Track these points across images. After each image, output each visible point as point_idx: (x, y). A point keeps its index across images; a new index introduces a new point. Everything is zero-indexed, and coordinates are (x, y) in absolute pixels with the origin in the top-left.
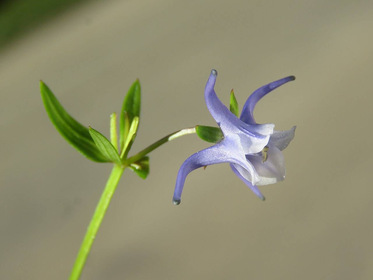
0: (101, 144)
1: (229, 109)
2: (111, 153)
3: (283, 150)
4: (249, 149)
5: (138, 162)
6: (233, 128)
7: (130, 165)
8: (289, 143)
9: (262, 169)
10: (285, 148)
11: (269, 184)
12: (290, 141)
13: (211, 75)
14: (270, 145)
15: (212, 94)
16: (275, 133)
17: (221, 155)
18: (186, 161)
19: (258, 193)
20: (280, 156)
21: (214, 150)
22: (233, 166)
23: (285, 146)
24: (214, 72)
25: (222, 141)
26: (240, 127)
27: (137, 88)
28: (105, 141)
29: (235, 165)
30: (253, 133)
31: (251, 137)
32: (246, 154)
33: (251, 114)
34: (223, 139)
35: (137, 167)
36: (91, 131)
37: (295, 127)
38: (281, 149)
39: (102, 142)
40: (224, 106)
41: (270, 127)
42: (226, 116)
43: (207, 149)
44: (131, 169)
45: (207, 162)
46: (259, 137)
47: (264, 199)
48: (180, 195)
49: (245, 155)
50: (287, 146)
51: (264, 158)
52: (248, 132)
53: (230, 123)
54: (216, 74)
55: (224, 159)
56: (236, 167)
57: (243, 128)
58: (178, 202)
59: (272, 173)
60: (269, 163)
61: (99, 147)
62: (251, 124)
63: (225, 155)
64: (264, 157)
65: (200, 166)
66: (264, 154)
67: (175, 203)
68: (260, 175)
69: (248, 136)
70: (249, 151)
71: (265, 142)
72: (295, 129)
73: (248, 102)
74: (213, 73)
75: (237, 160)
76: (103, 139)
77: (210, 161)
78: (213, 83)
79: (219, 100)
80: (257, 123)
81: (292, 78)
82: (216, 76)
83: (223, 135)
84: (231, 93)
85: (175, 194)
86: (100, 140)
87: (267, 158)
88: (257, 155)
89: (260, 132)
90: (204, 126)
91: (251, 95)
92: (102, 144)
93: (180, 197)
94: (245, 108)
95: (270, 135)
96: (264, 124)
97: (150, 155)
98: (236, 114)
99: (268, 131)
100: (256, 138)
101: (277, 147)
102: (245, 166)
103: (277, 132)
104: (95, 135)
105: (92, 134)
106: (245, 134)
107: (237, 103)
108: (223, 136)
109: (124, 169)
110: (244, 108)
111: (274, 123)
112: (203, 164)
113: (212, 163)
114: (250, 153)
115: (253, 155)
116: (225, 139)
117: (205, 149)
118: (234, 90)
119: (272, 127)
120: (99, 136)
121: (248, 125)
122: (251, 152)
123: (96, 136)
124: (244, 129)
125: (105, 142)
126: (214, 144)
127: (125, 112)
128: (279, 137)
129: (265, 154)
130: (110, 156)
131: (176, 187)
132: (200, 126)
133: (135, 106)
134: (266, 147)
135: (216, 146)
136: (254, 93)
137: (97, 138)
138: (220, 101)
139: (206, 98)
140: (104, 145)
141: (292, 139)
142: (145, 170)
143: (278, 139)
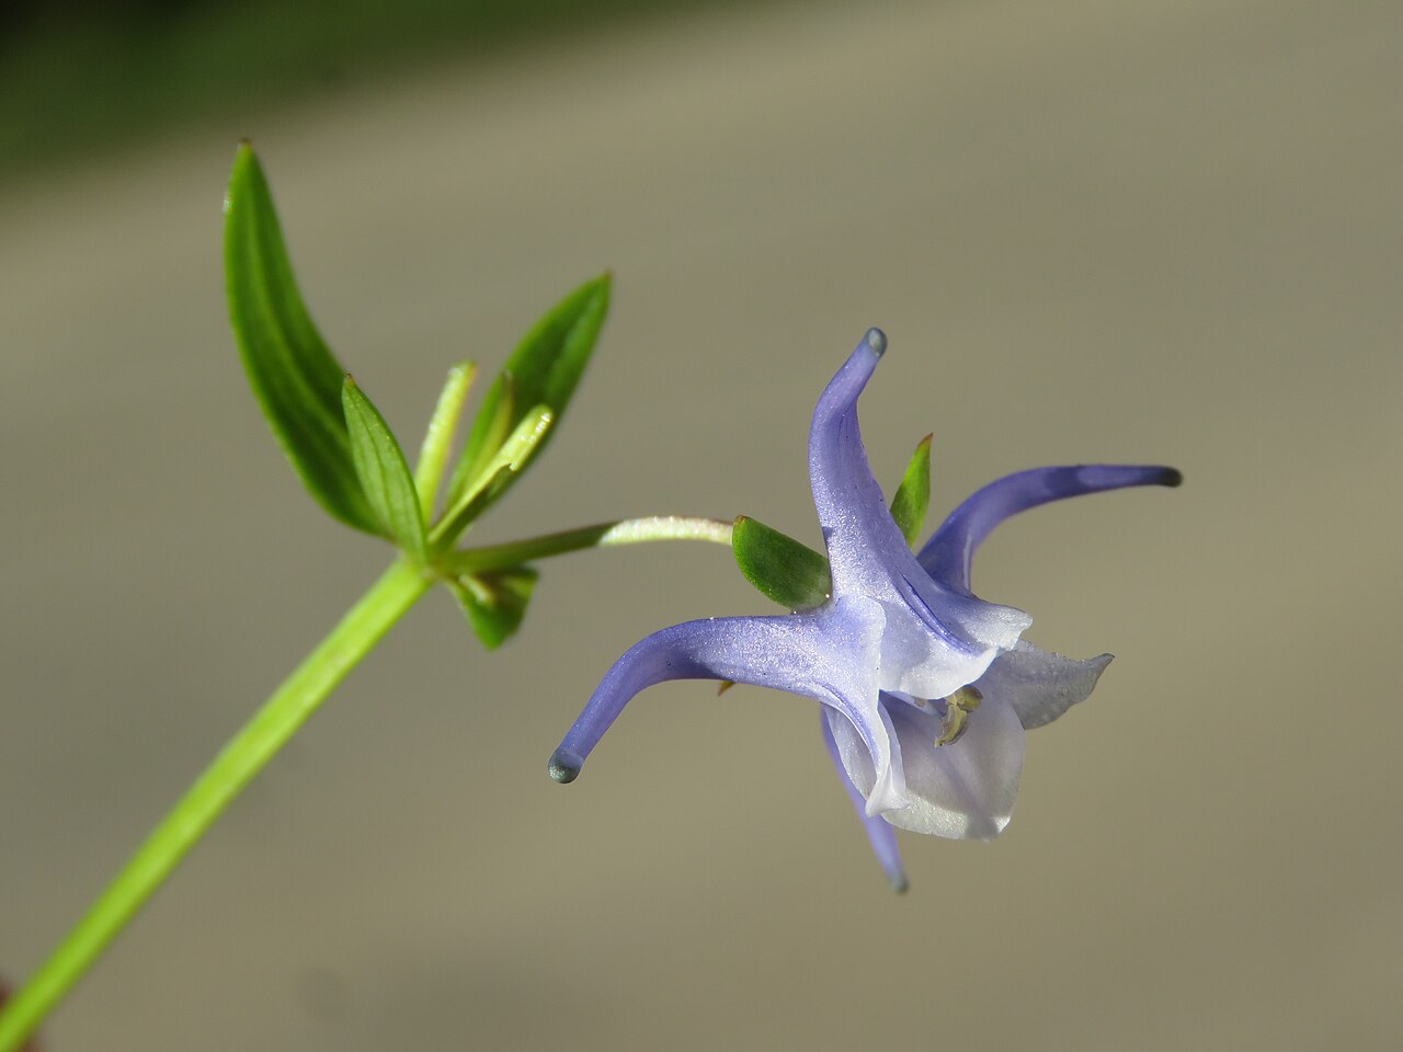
0: (371, 456)
1: (889, 500)
2: (398, 505)
3: (1032, 728)
4: (902, 673)
5: (489, 578)
6: (874, 577)
7: (455, 578)
8: (1064, 710)
9: (927, 768)
10: (1046, 723)
11: (932, 836)
12: (1071, 703)
13: (860, 347)
14: (993, 693)
15: (844, 423)
16: (1022, 649)
17: (795, 660)
18: (656, 635)
19: (887, 857)
20: (1016, 748)
21: (779, 632)
22: (825, 717)
23: (1045, 717)
24: (874, 339)
25: (819, 611)
26: (904, 582)
27: (594, 305)
28: (390, 450)
29: (834, 718)
30: (940, 623)
31: (930, 634)
32: (886, 690)
33: (966, 551)
34: (825, 604)
35: (482, 594)
36: (350, 394)
37: (1107, 659)
38: (1030, 719)
39: (377, 453)
40: (875, 482)
41: (1014, 621)
42: (867, 525)
43: (752, 618)
44: (454, 590)
45: (735, 667)
46: (958, 646)
47: (904, 888)
48: (585, 750)
49: (881, 692)
50: (1053, 718)
51: (948, 731)
52: (924, 610)
53: (872, 555)
54: (882, 349)
55: (799, 681)
56: (834, 725)
57: (913, 589)
58: (570, 773)
59: (959, 796)
60: (962, 756)
61: (359, 465)
62: (948, 588)
63: (808, 666)
64: (948, 727)
65: (703, 672)
66: (953, 716)
67: (554, 774)
68: (911, 785)
69: (920, 624)
70: (899, 682)
71: (972, 668)
72: (1104, 666)
73: (973, 503)
74: (868, 342)
75: (844, 700)
76: (384, 441)
77: (745, 669)
78: (861, 380)
79: (861, 451)
80: (974, 591)
81: (1169, 477)
82: (878, 354)
83: (830, 589)
84: (919, 445)
85: (568, 739)
86: (372, 440)
87: (960, 733)
88: (926, 709)
89: (972, 627)
90: (769, 529)
91: (994, 485)
92: (374, 455)
93: (581, 759)
94: (950, 522)
95: (1001, 649)
96: (996, 605)
97: (546, 566)
98: (906, 533)
99: (1002, 633)
100: (944, 644)
101: (1015, 707)
102: (868, 732)
103: (1031, 649)
104: (361, 414)
105: (349, 403)
106: (912, 614)
107: (929, 491)
108: (831, 594)
109: (430, 585)
110: (947, 521)
111: (1031, 615)
112: (716, 670)
113: (750, 677)
114: (902, 690)
115: (912, 702)
116: (832, 607)
117: (743, 618)
118: (934, 441)
119: (1022, 624)
120: (375, 425)
121: (936, 588)
122: (904, 689)
123: (364, 421)
124: (916, 593)
125: (389, 455)
126: (785, 610)
127: (509, 374)
128: (1033, 672)
129: (957, 716)
130: (393, 514)
131: (583, 715)
132: (755, 522)
133: (560, 369)
134: (971, 691)
135: (790, 620)
136: (1009, 479)
137: (363, 431)
138: (864, 460)
139: (816, 427)
140: (382, 467)
141: (1081, 700)
142: (506, 616)
143: (1030, 678)
